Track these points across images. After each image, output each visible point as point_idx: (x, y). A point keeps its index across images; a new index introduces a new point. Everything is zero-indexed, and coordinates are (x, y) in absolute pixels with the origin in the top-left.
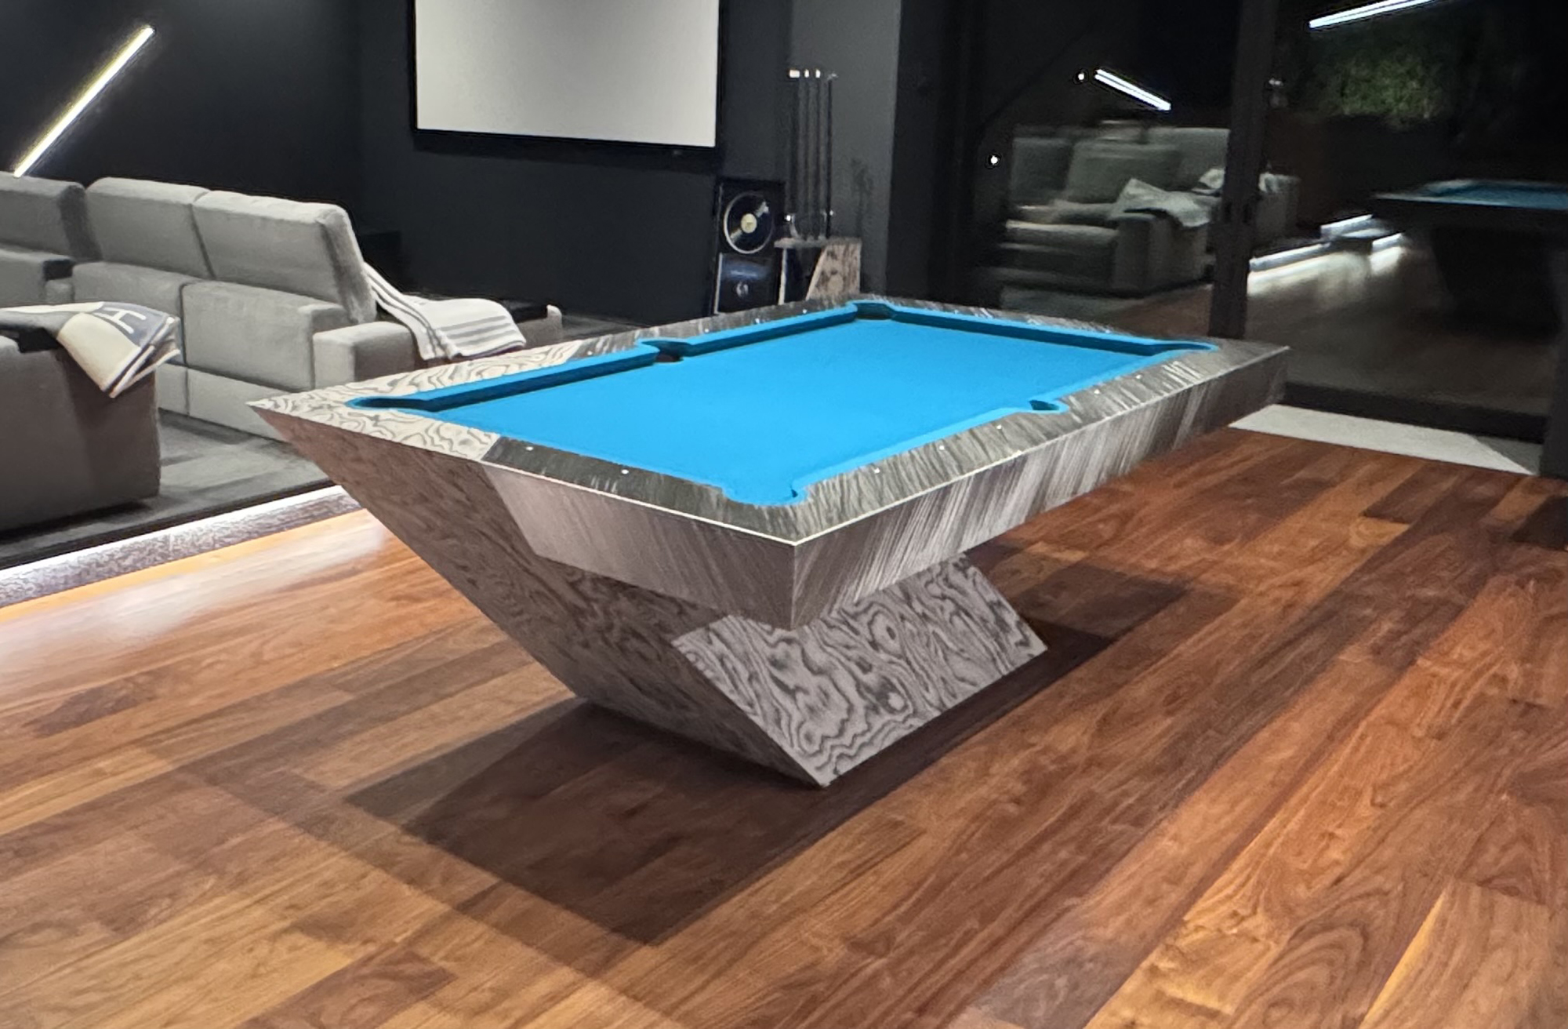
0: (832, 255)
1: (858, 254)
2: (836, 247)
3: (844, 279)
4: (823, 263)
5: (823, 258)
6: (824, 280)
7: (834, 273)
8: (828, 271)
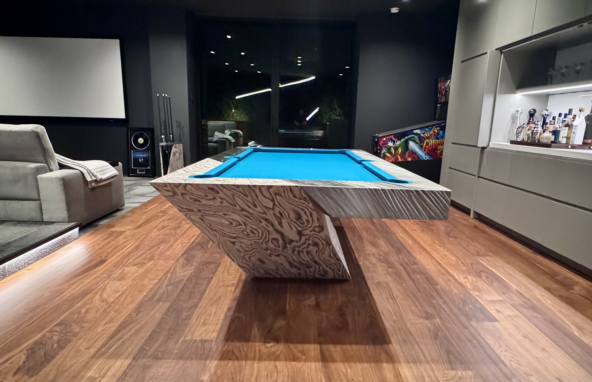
0: (175, 147)
1: (182, 146)
2: (176, 145)
3: (179, 154)
4: (173, 149)
5: (173, 148)
6: (174, 154)
7: (176, 152)
8: (175, 152)
